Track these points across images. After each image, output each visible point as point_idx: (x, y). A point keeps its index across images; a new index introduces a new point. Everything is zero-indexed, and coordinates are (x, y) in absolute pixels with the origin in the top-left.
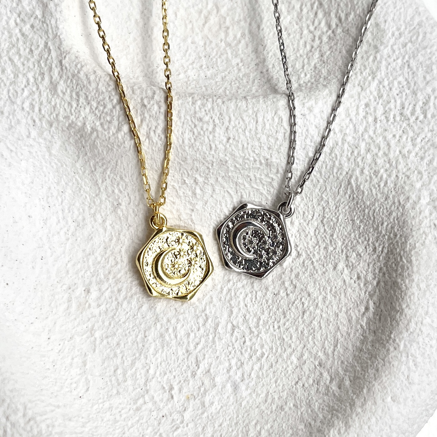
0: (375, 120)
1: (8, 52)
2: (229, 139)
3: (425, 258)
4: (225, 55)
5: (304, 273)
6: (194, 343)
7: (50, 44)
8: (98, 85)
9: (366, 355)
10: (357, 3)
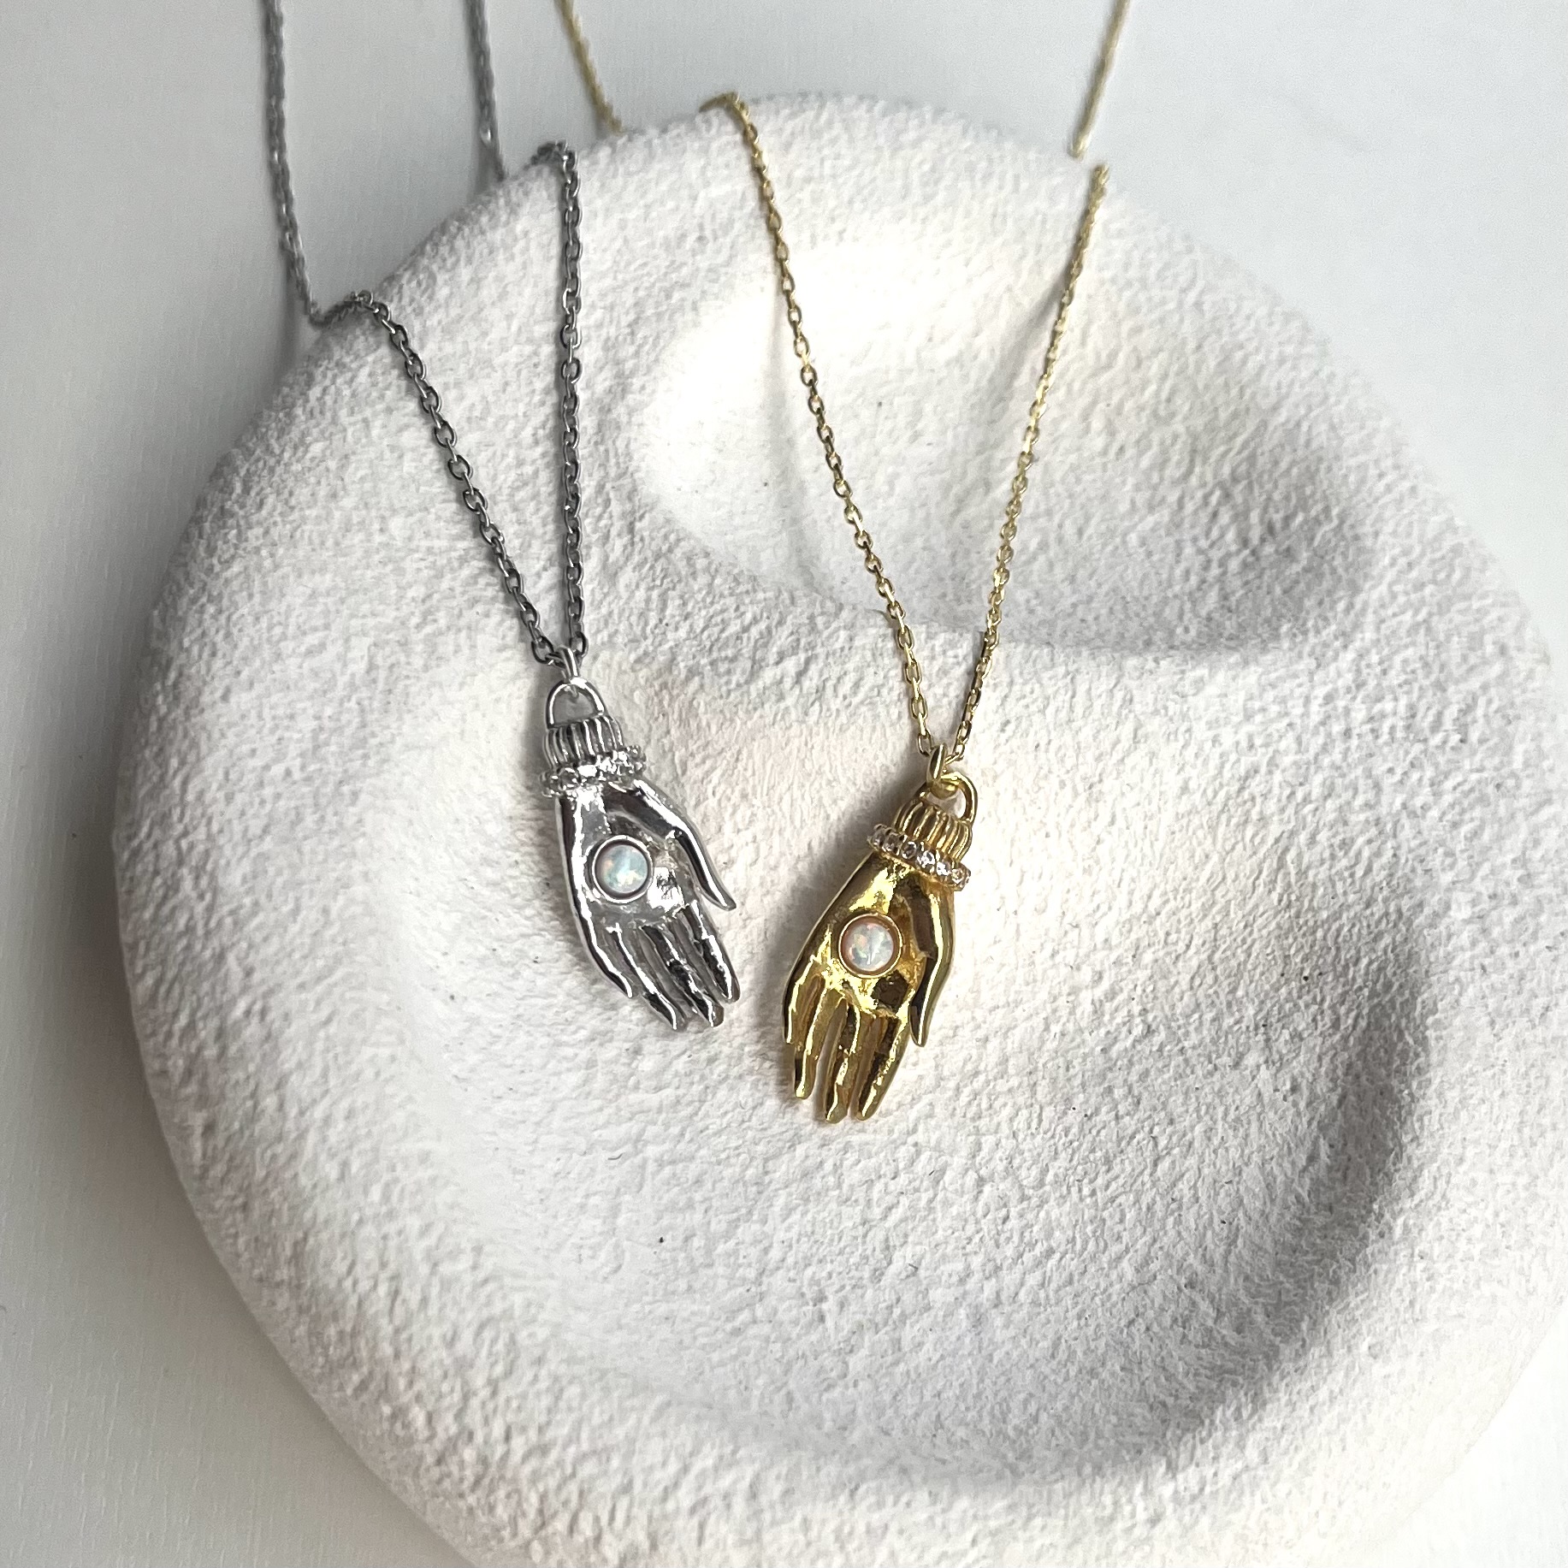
0: (1347, 733)
1: (511, 495)
2: (1008, 722)
5: (1160, 1071)
7: (608, 486)
8: (713, 578)
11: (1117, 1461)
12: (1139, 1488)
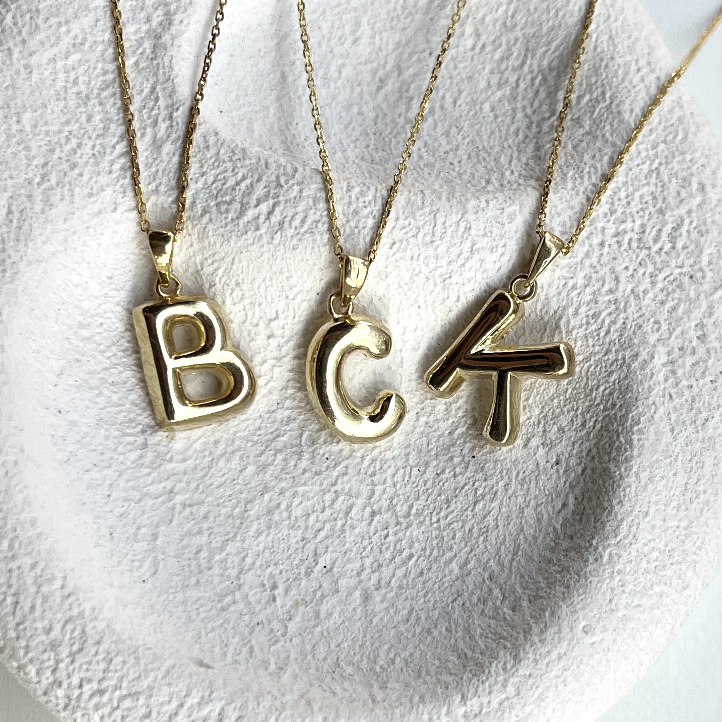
0: (602, 244)
1: (99, 94)
2: (394, 243)
7: (158, 88)
8: (219, 150)
9: (556, 568)
11: (434, 694)
12: (444, 710)
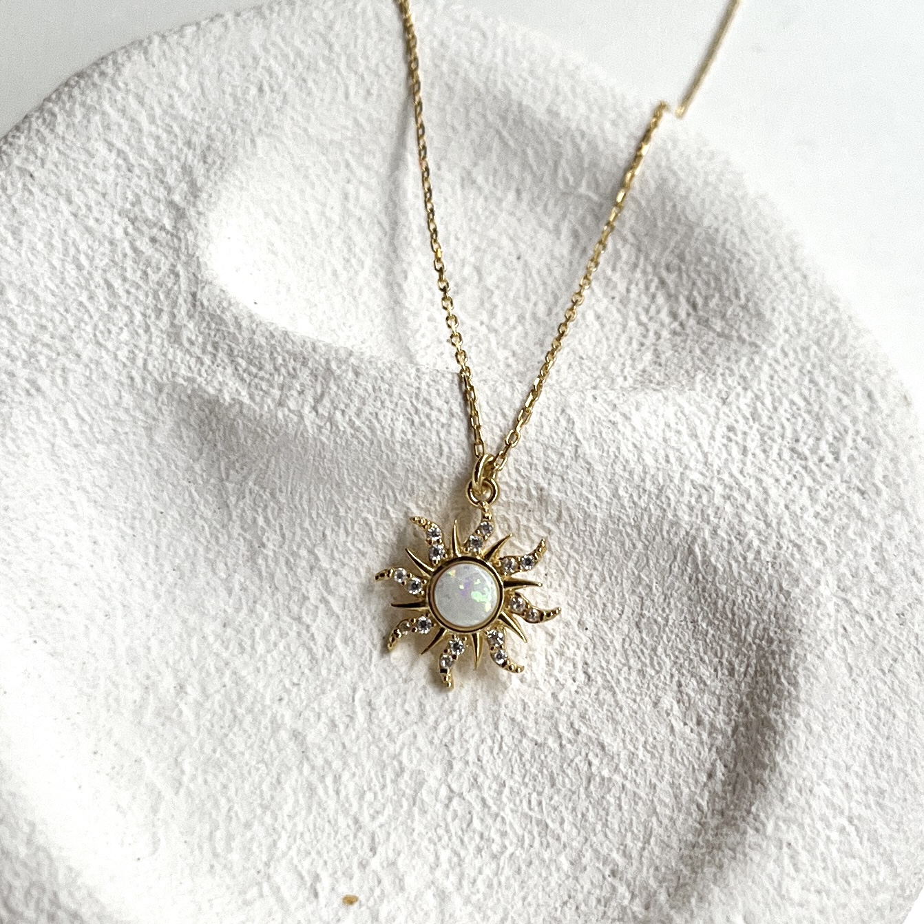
0: (744, 452)
1: (105, 271)
3: (824, 679)
4: (486, 344)
5: (596, 710)
6: (372, 811)
7: (179, 267)
10: (727, 280)
